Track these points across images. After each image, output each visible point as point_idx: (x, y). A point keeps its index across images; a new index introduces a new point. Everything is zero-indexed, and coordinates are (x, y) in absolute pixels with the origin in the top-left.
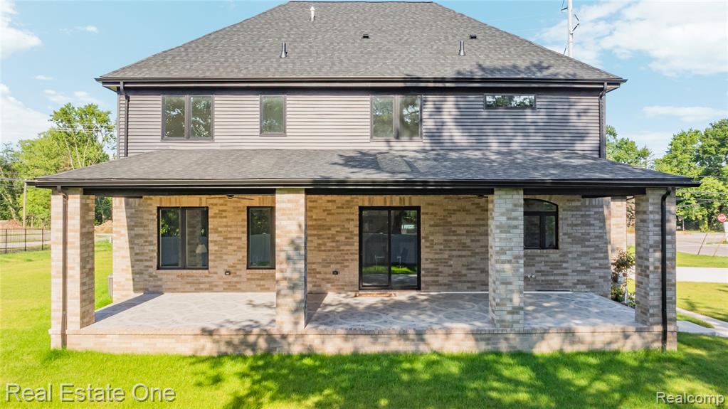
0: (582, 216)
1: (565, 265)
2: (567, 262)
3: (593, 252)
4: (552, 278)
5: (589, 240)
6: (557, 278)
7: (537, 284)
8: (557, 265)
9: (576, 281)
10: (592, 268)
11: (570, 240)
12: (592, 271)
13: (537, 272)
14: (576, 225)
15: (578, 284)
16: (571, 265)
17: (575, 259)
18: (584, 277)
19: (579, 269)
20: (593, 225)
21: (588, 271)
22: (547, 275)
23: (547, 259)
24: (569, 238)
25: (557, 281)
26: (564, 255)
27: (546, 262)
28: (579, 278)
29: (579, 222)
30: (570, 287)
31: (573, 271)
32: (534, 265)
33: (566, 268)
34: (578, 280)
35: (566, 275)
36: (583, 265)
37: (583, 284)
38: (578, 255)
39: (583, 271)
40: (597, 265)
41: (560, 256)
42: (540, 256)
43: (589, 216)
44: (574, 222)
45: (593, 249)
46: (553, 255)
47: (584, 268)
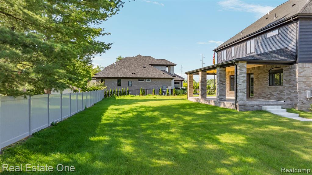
0: (289, 72)
1: (284, 91)
2: (284, 90)
3: (292, 86)
4: (281, 96)
5: (291, 82)
6: (282, 96)
7: (277, 98)
8: (282, 91)
9: (287, 98)
10: (292, 93)
11: (286, 82)
12: (292, 94)
13: (277, 94)
14: (287, 76)
15: (288, 99)
16: (286, 92)
17: (287, 89)
18: (289, 96)
19: (288, 93)
20: (292, 76)
21: (291, 94)
22: (279, 95)
23: (279, 89)
24: (286, 81)
25: (282, 97)
26: (284, 88)
27: (279, 90)
28: (288, 96)
29: (288, 75)
30: (286, 100)
31: (286, 94)
32: (276, 91)
33: (284, 93)
34: (288, 98)
35: (284, 95)
36: (289, 91)
37: (289, 99)
38: (288, 88)
39: (289, 94)
40: (293, 92)
41: (283, 88)
42: (278, 88)
43: (291, 72)
44: (287, 75)
45: (292, 85)
46: (281, 88)
47: (289, 93)
